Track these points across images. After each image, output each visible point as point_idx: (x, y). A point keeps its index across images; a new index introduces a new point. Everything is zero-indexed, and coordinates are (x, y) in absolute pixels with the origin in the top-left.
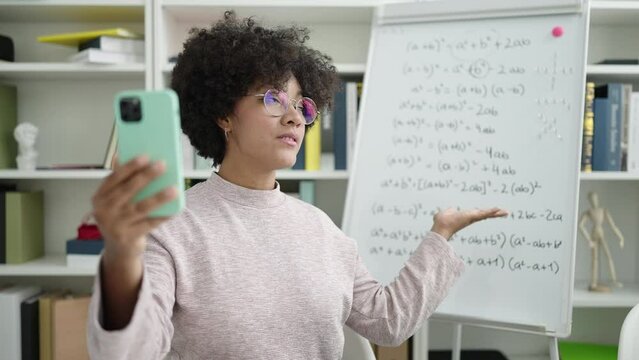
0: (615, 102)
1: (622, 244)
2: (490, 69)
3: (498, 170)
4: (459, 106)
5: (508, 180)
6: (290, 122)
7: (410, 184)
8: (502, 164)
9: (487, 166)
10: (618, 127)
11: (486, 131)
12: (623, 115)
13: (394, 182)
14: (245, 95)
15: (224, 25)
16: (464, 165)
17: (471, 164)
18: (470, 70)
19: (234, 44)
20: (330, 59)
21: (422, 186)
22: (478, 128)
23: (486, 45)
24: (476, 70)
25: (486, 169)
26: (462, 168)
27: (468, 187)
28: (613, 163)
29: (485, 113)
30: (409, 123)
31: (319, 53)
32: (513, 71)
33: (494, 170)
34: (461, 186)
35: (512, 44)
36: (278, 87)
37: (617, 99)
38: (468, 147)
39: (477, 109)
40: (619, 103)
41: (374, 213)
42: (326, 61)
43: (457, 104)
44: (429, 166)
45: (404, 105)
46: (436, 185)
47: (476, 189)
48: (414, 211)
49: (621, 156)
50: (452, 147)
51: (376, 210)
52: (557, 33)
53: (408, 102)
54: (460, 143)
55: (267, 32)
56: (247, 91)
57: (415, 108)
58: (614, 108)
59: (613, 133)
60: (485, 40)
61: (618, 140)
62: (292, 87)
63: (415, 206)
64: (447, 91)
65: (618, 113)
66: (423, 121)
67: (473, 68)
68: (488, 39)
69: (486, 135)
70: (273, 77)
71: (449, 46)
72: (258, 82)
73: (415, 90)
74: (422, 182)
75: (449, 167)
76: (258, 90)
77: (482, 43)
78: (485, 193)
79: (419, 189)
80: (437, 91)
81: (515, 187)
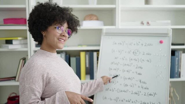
0: (177, 57)
1: (178, 99)
2: (140, 53)
3: (143, 88)
4: (130, 65)
5: (146, 91)
6: (63, 35)
7: (115, 90)
8: (145, 86)
9: (140, 86)
10: (178, 64)
11: (139, 74)
12: (179, 61)
13: (110, 89)
14: (51, 25)
15: (48, 3)
16: (132, 85)
17: (134, 85)
18: (133, 53)
19: (50, 10)
20: (78, 18)
21: (119, 91)
22: (137, 73)
23: (138, 45)
24: (135, 53)
25: (139, 87)
26: (131, 86)
27: (133, 93)
28: (176, 76)
29: (138, 68)
30: (114, 69)
31: (75, 16)
32: (147, 54)
33: (142, 87)
34: (131, 92)
35: (147, 45)
36: (61, 25)
37: (178, 56)
38: (133, 79)
39: (136, 66)
40: (178, 57)
41: (103, 99)
42: (76, 18)
43: (129, 64)
44: (121, 85)
45: (112, 63)
46: (123, 91)
47: (136, 93)
48: (116, 99)
49: (179, 73)
50: (128, 78)
51: (104, 98)
52: (161, 42)
53: (114, 62)
54: (130, 78)
55: (60, 8)
56: (52, 24)
57: (116, 65)
58: (177, 59)
59: (177, 67)
60: (138, 43)
61: (178, 69)
62: (65, 25)
63: (117, 98)
64: (126, 60)
65: (178, 60)
66: (119, 69)
67: (134, 52)
68: (139, 42)
69: (139, 75)
70: (60, 22)
71: (127, 44)
72: (56, 22)
73: (116, 58)
74: (119, 90)
75: (127, 85)
76: (55, 24)
77: (137, 44)
78: (139, 95)
79: (118, 92)
80: (123, 59)
81: (148, 94)
